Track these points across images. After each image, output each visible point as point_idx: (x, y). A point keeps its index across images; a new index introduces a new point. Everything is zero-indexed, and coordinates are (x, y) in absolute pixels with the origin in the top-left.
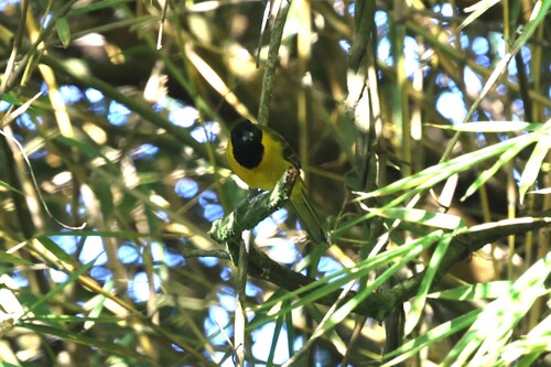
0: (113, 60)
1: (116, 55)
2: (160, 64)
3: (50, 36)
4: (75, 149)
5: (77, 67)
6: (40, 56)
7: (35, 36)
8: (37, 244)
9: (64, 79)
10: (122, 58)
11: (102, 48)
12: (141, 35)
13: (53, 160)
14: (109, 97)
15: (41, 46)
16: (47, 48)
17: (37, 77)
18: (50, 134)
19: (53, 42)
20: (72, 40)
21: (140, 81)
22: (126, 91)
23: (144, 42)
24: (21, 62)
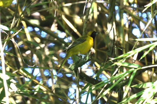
0: (42, 20)
1: (43, 18)
2: (55, 21)
3: (25, 13)
4: (32, 44)
5: (32, 22)
6: (22, 19)
7: (20, 13)
8: (21, 70)
9: (28, 25)
10: (45, 19)
11: (39, 16)
13: (26, 47)
14: (41, 30)
15: (22, 16)
16: (24, 16)
17: (21, 25)
18: (25, 40)
19: (26, 15)
20: (31, 14)
21: (50, 25)
22: (46, 28)
23: (51, 14)
24: (17, 20)
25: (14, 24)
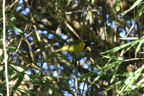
0: (50, 25)
2: (60, 26)
3: (36, 19)
4: (41, 44)
5: (41, 26)
6: (33, 24)
7: (32, 19)
8: (33, 65)
9: (39, 28)
10: (51, 24)
11: (47, 22)
12: (55, 19)
13: (36, 46)
14: (49, 33)
15: (34, 21)
16: (35, 22)
17: (33, 28)
18: (36, 41)
19: (36, 21)
20: (40, 20)
21: (55, 29)
22: (52, 31)
23: (56, 21)
24: (29, 25)
25: (28, 28)
